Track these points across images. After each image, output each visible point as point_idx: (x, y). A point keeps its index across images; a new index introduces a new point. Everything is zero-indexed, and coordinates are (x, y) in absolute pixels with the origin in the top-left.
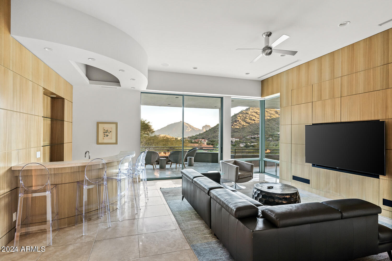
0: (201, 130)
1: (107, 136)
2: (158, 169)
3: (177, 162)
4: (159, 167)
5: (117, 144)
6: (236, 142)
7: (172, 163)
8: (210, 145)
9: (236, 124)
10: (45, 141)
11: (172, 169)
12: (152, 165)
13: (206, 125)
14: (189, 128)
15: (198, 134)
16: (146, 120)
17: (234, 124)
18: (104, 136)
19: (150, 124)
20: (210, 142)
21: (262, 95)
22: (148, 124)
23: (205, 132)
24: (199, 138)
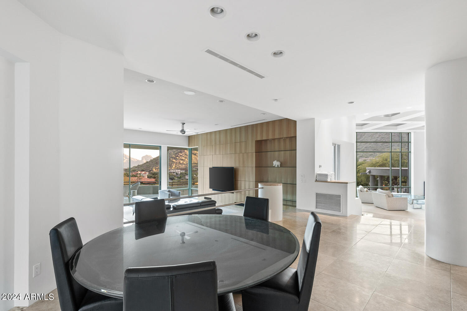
0: (140, 161)
6: (181, 174)
9: (181, 154)
14: (124, 159)
15: (136, 165)
17: (179, 155)
20: (151, 175)
21: (189, 146)
23: (145, 163)
24: (137, 170)
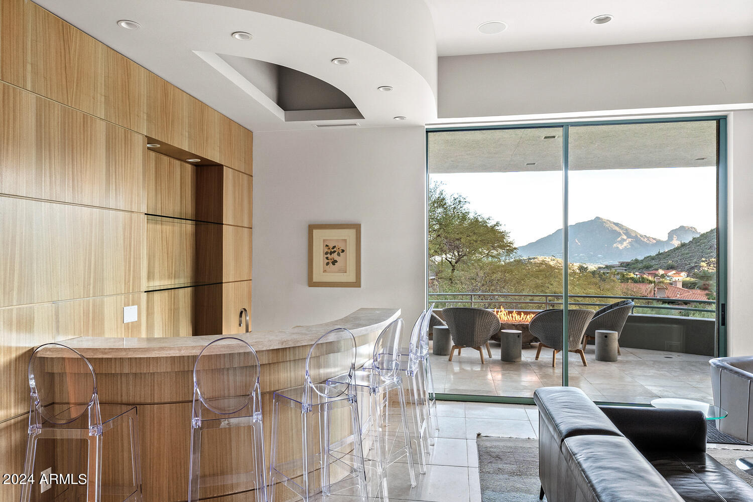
0: (663, 242)
1: (334, 262)
2: (495, 362)
3: (556, 345)
4: (500, 358)
5: (360, 287)
7: (541, 346)
8: (693, 288)
10: (175, 278)
11: (541, 366)
12: (479, 349)
13: (682, 228)
14: (625, 237)
15: (653, 253)
16: (489, 219)
18: (328, 264)
19: (501, 228)
20: (694, 280)
22: (497, 228)
23: (677, 248)
